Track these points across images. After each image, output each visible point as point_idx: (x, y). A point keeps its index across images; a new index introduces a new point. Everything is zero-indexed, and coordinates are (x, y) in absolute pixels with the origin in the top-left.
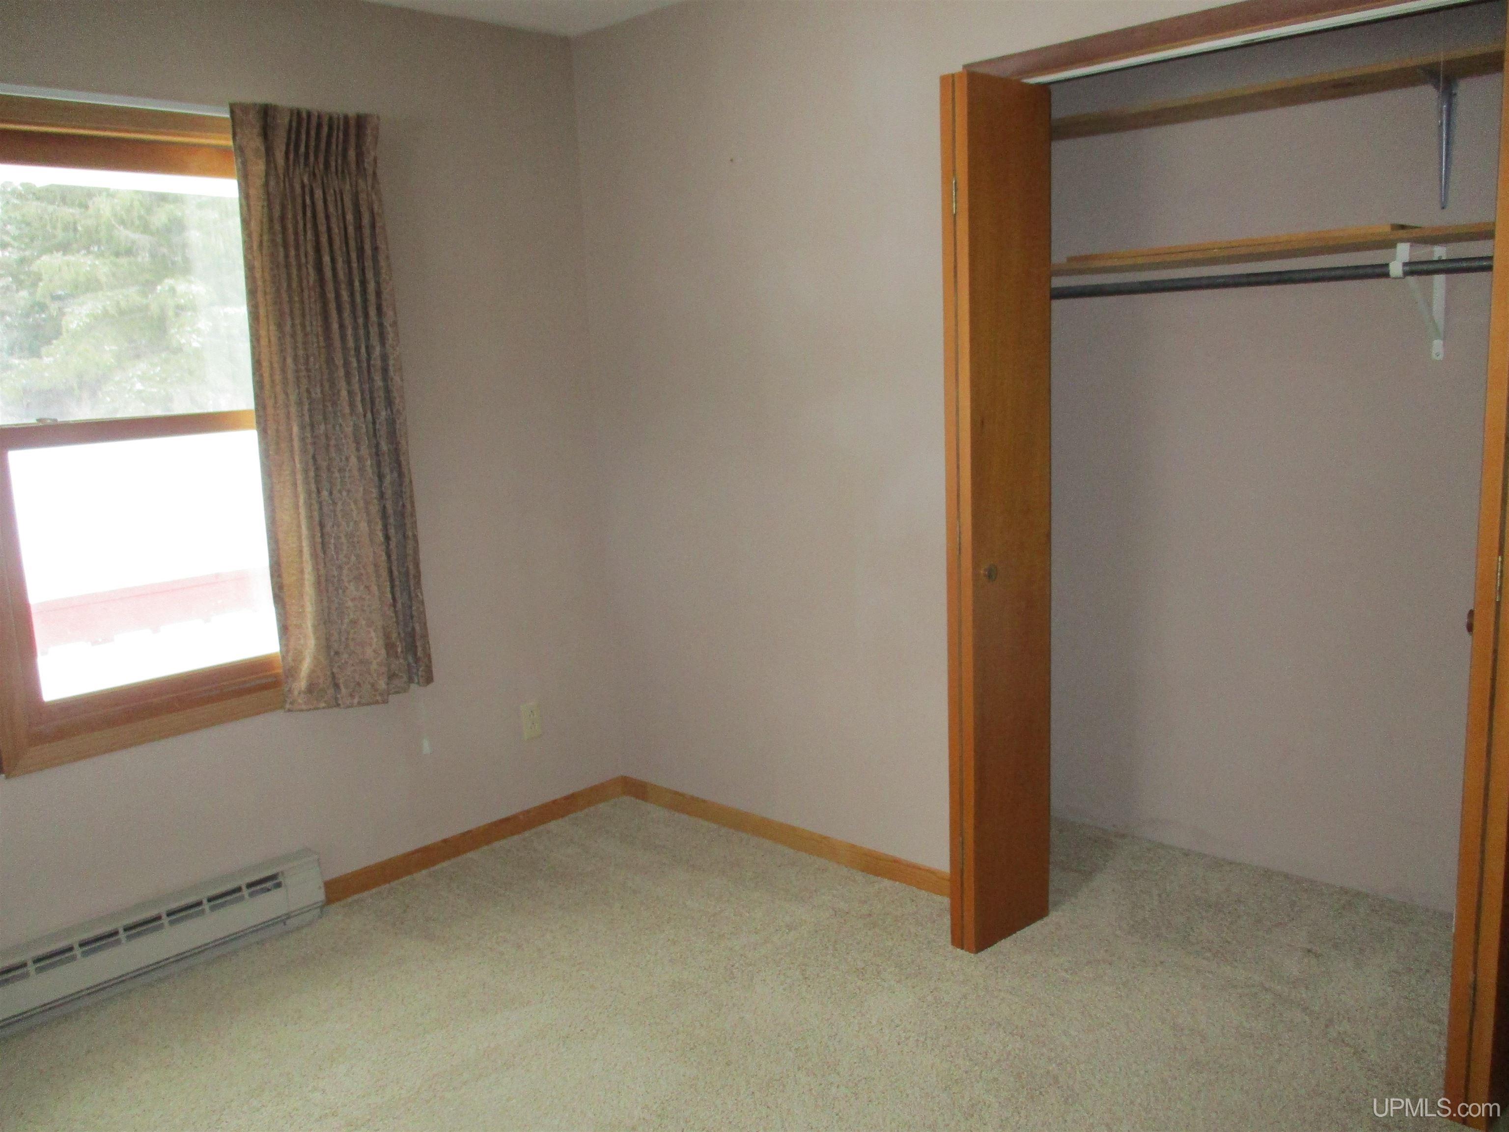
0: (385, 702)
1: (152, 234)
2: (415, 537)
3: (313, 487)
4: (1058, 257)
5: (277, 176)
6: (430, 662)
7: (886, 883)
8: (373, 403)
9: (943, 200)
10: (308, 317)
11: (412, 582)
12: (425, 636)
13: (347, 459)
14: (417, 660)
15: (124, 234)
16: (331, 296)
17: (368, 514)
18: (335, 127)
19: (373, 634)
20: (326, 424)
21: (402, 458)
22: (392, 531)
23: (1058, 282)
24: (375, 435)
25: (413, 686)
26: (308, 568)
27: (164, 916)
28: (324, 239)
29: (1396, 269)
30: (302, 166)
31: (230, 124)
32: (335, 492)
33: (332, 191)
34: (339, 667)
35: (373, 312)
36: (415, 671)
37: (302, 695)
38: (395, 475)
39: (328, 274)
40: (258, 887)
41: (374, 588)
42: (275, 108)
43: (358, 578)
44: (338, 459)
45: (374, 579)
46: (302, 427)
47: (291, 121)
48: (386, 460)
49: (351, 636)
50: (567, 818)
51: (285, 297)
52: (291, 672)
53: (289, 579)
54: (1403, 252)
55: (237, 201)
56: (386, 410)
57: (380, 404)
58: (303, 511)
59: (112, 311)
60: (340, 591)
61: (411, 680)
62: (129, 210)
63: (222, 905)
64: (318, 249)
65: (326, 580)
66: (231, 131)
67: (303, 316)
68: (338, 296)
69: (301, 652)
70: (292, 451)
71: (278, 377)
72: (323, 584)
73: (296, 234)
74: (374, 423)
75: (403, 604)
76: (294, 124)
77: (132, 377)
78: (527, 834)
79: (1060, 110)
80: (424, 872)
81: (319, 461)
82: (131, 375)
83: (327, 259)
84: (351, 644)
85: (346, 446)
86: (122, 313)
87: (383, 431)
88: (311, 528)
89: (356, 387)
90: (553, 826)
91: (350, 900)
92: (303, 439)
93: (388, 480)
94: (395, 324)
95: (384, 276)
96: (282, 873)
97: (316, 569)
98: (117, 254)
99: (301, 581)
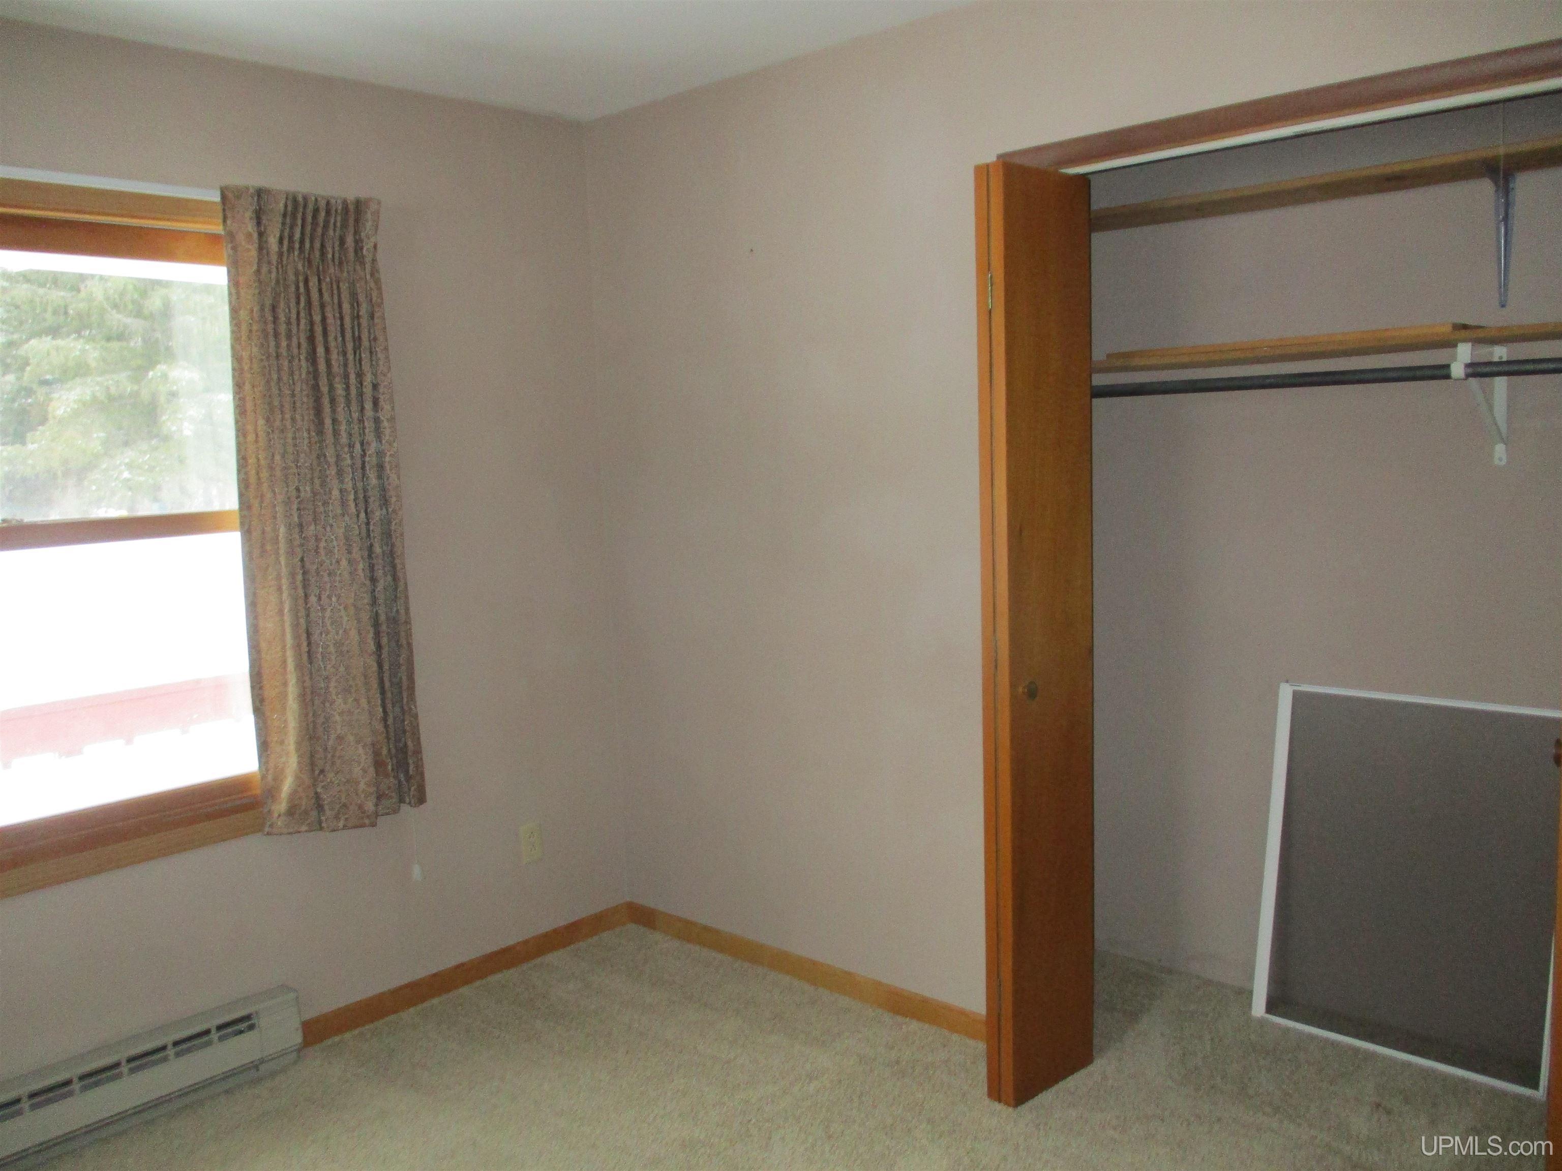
0: (373, 825)
1: (145, 318)
2: (409, 645)
3: (301, 592)
4: (1099, 354)
5: (269, 263)
6: (424, 781)
7: (914, 1025)
8: (366, 501)
9: (978, 294)
10: (299, 411)
11: (405, 695)
12: (418, 752)
13: (338, 562)
14: (408, 778)
15: (116, 318)
16: (325, 389)
17: (359, 621)
18: (333, 212)
19: (361, 750)
20: (316, 524)
21: (397, 561)
22: (384, 641)
23: (1099, 380)
24: (369, 536)
25: (405, 808)
26: (292, 679)
27: (124, 1063)
28: (318, 329)
29: (1458, 370)
30: (296, 253)
31: (220, 207)
32: (324, 597)
33: (328, 280)
34: (323, 787)
35: (368, 406)
36: (406, 790)
37: (283, 818)
38: (389, 578)
39: (322, 367)
40: (230, 1030)
41: (364, 702)
42: (268, 191)
43: (347, 691)
44: (328, 561)
45: (363, 691)
46: (289, 527)
47: (286, 206)
48: (379, 563)
49: (337, 754)
50: (568, 948)
51: (275, 391)
52: (271, 793)
53: (270, 693)
54: (1464, 353)
55: (226, 288)
56: (381, 509)
57: (374, 504)
58: (288, 619)
59: (101, 396)
60: (327, 705)
61: (401, 800)
62: (122, 294)
63: (189, 1050)
64: (311, 339)
65: (312, 693)
66: (221, 215)
67: (294, 408)
68: (331, 388)
69: (283, 770)
70: (277, 554)
71: (265, 474)
72: (309, 697)
73: (289, 323)
74: (368, 524)
75: (395, 718)
76: (290, 208)
77: (120, 465)
78: (525, 966)
79: (1100, 201)
80: (412, 1010)
81: (308, 565)
82: (118, 462)
83: (320, 350)
84: (338, 762)
85: (336, 548)
86: (111, 399)
87: (376, 531)
88: (296, 637)
89: (349, 485)
90: (552, 958)
91: (329, 1042)
92: (290, 541)
93: (380, 586)
94: (392, 419)
95: (382, 368)
96: (257, 1013)
97: (301, 681)
98: (109, 339)
99: (283, 696)
